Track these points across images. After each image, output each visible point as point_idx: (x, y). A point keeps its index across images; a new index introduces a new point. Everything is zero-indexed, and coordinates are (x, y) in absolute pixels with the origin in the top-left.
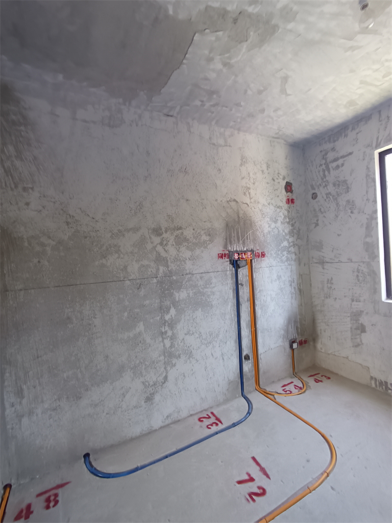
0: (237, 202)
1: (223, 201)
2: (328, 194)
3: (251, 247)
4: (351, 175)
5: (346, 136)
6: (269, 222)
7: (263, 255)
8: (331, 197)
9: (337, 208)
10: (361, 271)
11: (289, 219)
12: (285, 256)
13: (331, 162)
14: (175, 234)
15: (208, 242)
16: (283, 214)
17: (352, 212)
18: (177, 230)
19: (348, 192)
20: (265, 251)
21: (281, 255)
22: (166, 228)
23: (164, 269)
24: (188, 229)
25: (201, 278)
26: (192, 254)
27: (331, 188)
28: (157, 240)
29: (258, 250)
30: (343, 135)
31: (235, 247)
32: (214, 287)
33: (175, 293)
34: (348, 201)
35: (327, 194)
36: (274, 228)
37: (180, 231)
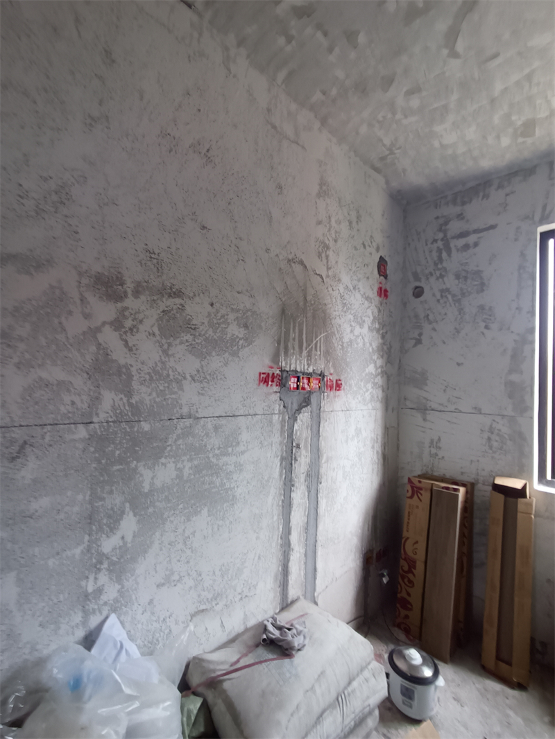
0: (306, 267)
1: (281, 257)
2: (444, 292)
3: (320, 366)
4: (490, 264)
5: (486, 196)
6: (353, 323)
7: (338, 386)
8: (450, 297)
9: (459, 316)
10: (496, 431)
11: (379, 323)
12: (369, 392)
13: (453, 238)
14: (162, 306)
15: (241, 342)
16: (372, 313)
17: (487, 327)
18: (170, 296)
19: (482, 291)
20: (342, 378)
21: (365, 390)
22: (138, 284)
23: (117, 399)
24: (197, 299)
25: (216, 428)
26: (202, 367)
27: (450, 282)
28: (104, 311)
29: (331, 374)
30: (481, 194)
31: (293, 361)
32: (243, 453)
33: (141, 469)
34: (482, 308)
35: (442, 291)
36: (357, 337)
37: (178, 301)
